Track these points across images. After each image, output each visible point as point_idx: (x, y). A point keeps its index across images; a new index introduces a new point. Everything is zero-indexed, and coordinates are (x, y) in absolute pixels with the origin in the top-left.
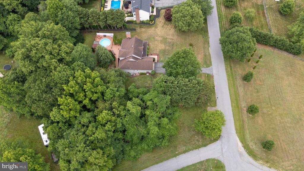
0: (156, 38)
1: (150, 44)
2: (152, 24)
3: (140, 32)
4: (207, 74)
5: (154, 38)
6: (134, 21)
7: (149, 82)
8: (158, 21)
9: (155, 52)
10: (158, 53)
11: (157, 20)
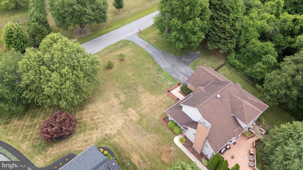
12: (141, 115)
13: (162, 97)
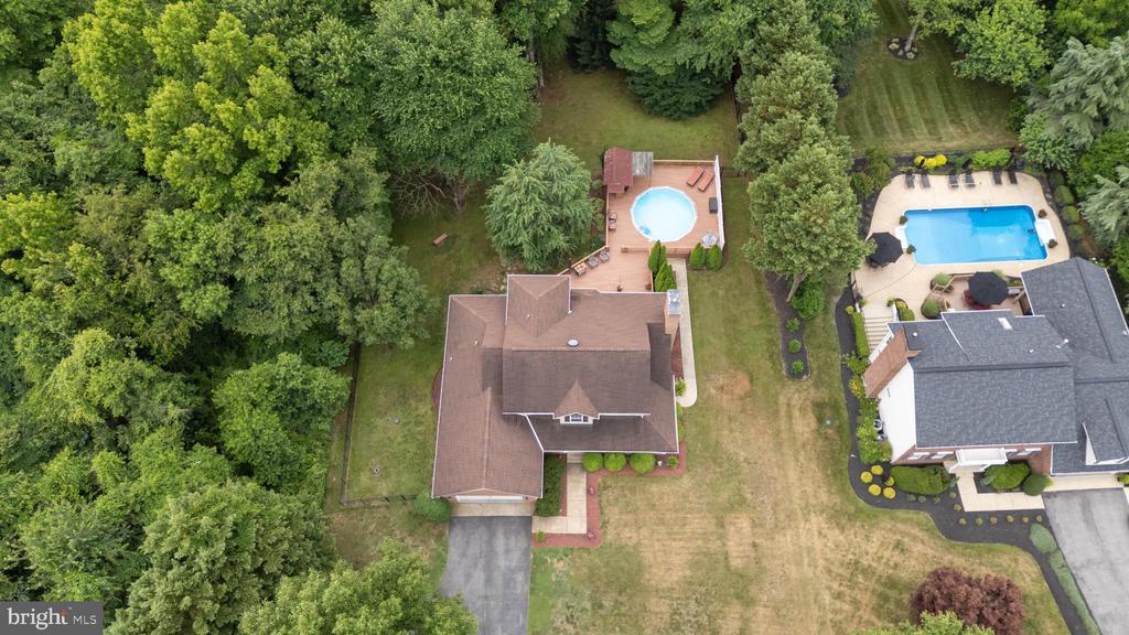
0: (744, 523)
1: (686, 481)
2: (862, 488)
5: (738, 503)
6: (862, 358)
7: (384, 489)
8: (899, 526)
9: (613, 514)
10: (610, 538)
11: (919, 524)
12: (721, 524)
13: (626, 533)
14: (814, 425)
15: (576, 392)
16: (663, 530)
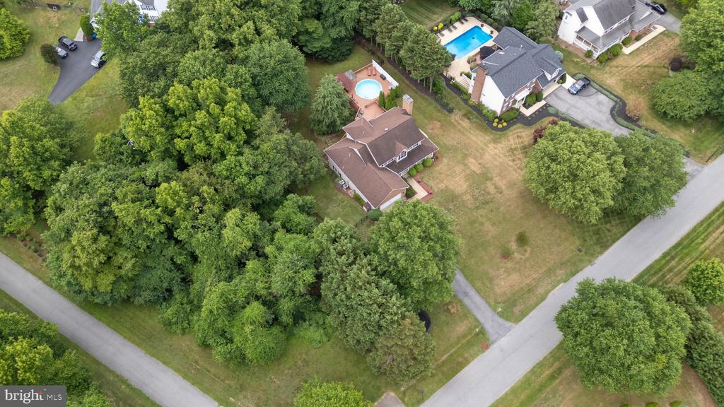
0: (472, 160)
1: (445, 160)
2: (496, 129)
3: (455, 123)
4: (482, 328)
5: (465, 156)
6: (466, 93)
8: (515, 132)
9: (431, 183)
10: (436, 190)
11: (519, 128)
12: (465, 165)
13: (440, 186)
14: (468, 121)
15: (399, 145)
16: (450, 177)
